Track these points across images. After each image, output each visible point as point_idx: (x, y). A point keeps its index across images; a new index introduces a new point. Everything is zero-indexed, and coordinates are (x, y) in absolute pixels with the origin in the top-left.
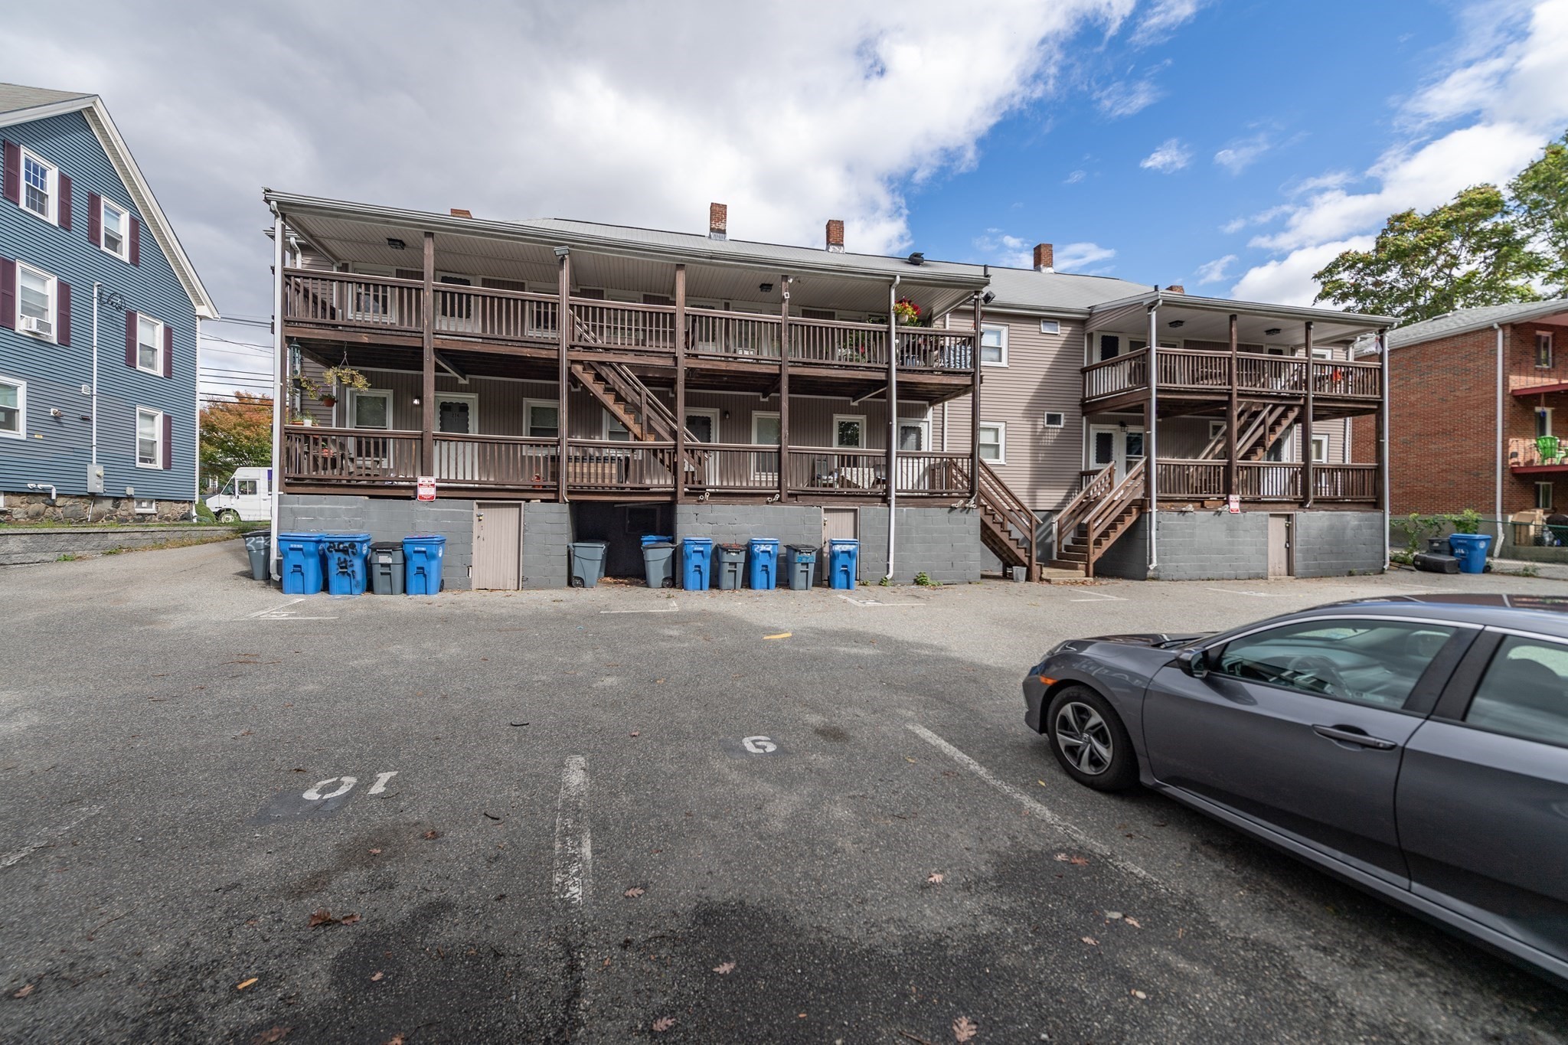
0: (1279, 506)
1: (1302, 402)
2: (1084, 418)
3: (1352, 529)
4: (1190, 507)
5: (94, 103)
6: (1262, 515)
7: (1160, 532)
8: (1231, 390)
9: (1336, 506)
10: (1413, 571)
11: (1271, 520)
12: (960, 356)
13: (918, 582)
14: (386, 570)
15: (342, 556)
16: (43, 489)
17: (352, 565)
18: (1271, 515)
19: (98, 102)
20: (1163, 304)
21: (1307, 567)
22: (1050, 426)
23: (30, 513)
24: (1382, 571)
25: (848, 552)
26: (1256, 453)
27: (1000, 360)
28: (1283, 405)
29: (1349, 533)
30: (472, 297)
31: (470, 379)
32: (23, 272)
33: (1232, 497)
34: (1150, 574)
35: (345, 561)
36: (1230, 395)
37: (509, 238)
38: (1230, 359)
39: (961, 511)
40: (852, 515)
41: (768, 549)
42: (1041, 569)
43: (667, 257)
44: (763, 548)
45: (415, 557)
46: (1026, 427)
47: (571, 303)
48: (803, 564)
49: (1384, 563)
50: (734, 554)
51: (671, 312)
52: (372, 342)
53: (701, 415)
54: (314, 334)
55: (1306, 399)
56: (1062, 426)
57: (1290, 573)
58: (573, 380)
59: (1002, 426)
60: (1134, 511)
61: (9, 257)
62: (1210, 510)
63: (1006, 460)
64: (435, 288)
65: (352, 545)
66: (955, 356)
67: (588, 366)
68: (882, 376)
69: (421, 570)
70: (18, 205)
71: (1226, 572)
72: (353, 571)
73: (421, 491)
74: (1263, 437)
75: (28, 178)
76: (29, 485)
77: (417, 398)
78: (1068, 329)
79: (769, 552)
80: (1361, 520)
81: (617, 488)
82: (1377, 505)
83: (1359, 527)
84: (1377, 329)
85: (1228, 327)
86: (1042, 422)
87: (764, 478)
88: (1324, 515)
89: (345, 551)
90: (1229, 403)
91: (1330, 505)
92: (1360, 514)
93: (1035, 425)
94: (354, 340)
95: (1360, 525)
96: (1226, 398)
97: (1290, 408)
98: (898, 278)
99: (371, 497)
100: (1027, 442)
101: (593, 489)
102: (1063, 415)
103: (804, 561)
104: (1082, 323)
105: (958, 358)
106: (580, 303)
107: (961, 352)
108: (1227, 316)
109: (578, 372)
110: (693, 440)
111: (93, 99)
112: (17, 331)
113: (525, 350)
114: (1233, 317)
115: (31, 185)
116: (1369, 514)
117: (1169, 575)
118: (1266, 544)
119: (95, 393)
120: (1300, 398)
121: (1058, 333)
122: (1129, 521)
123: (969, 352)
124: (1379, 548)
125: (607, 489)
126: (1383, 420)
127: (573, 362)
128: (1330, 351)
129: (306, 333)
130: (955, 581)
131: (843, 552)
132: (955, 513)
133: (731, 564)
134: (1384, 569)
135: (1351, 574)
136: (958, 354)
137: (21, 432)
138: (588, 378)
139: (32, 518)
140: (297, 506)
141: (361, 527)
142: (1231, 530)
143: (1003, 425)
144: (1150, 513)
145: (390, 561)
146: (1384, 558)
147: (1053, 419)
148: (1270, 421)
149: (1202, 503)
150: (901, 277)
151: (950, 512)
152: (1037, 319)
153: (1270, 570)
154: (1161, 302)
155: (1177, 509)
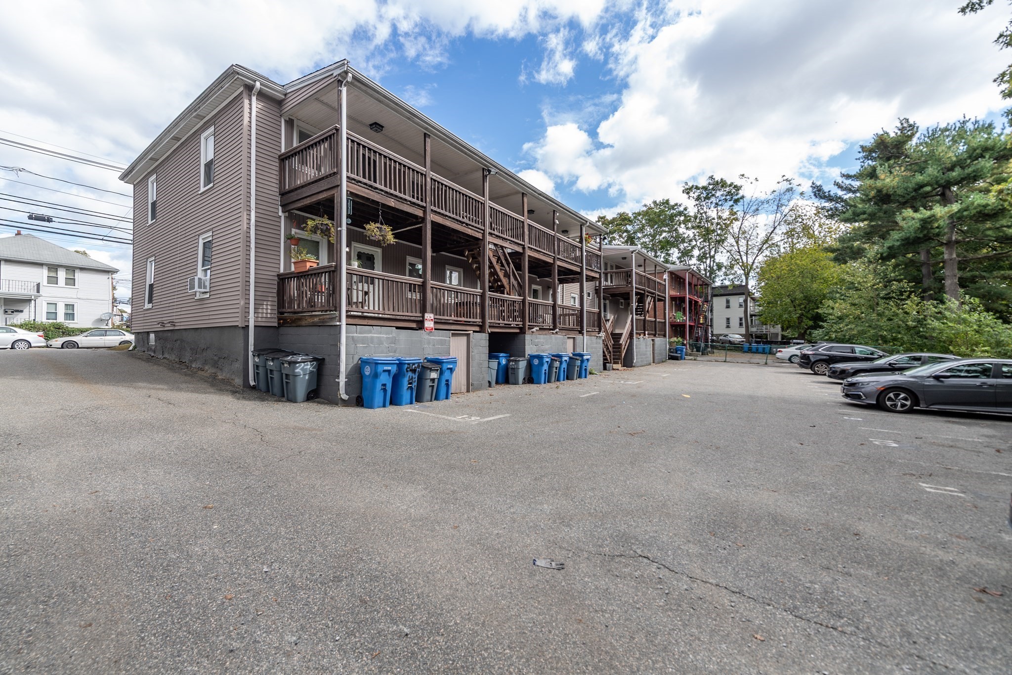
11: (651, 341)
17: (415, 382)
33: (646, 332)
34: (633, 364)
39: (599, 338)
40: (572, 340)
41: (567, 359)
45: (446, 373)
47: (489, 205)
52: (396, 206)
54: (362, 192)
64: (431, 177)
68: (578, 270)
69: (447, 382)
72: (415, 386)
73: (426, 324)
82: (665, 336)
83: (663, 344)
94: (385, 202)
99: (397, 328)
106: (492, 206)
113: (469, 230)
127: (489, 243)
129: (358, 190)
130: (599, 371)
138: (490, 253)
140: (355, 335)
141: (395, 351)
144: (634, 339)
145: (436, 376)
150: (589, 222)
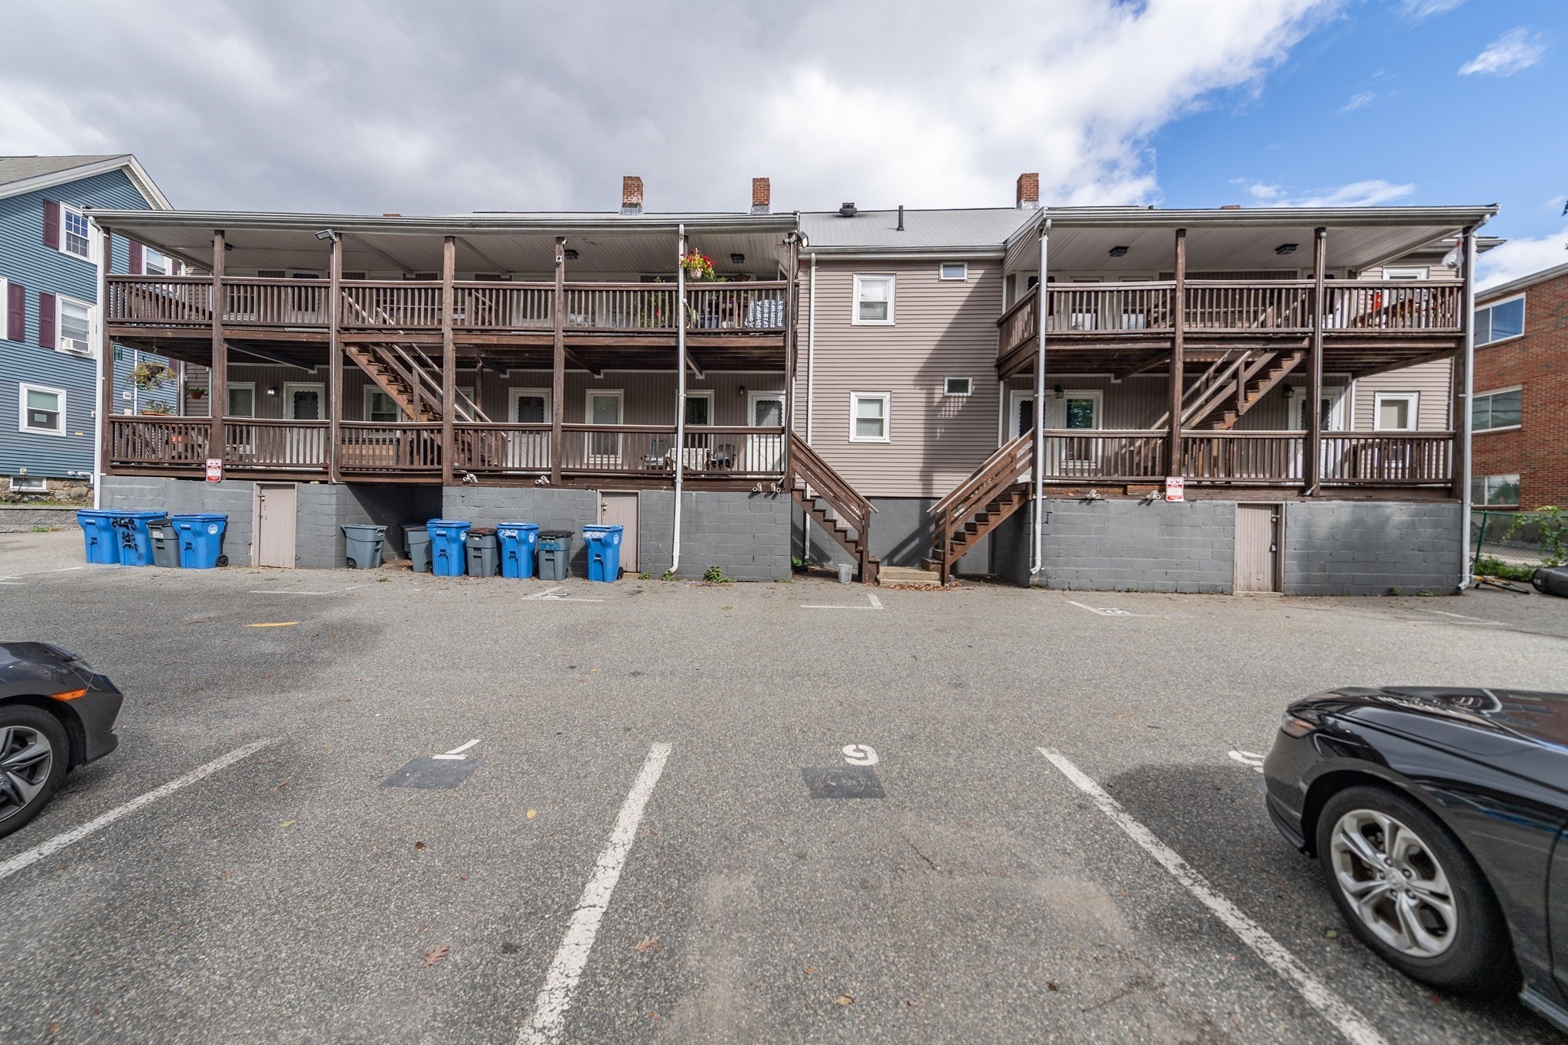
0: (1263, 493)
1: (1306, 343)
2: (1002, 383)
3: (1396, 527)
4: (1093, 493)
5: (129, 161)
6: (1224, 506)
7: (1050, 526)
8: (1174, 333)
9: (1370, 493)
10: (1527, 593)
11: (1239, 512)
12: (769, 313)
13: (708, 577)
14: (160, 545)
15: (124, 529)
16: (83, 476)
17: (134, 540)
18: (1240, 505)
19: (133, 160)
20: (1052, 225)
21: (1307, 580)
22: (953, 394)
23: (72, 495)
24: (1457, 592)
25: (599, 540)
26: (1222, 420)
27: (885, 317)
28: (1272, 350)
29: (1393, 533)
30: (316, 289)
31: (318, 369)
32: (64, 303)
33: (1169, 480)
34: (1034, 580)
35: (128, 535)
36: (1173, 340)
37: (284, 227)
38: (1173, 291)
39: (766, 496)
41: (514, 534)
42: (878, 569)
43: (432, 230)
44: (508, 533)
45: (184, 534)
46: (919, 396)
47: (342, 285)
48: (547, 551)
49: (1461, 579)
50: (477, 539)
51: (440, 286)
52: (175, 336)
53: (534, 396)
54: (130, 332)
55: (1312, 340)
56: (969, 394)
57: (1276, 588)
58: (348, 361)
59: (886, 397)
60: (1015, 498)
61: (49, 291)
62: (1133, 497)
63: (891, 437)
64: (224, 282)
65: (131, 521)
66: (762, 312)
67: (363, 348)
69: (189, 546)
70: (58, 249)
71: (1159, 582)
72: (135, 545)
73: (210, 473)
74: (1234, 397)
75: (69, 227)
76: (69, 473)
77: (274, 389)
78: (979, 273)
79: (515, 537)
80: (1417, 514)
81: (394, 470)
82: (1448, 494)
83: (1412, 525)
84: (1461, 227)
85: (1174, 246)
86: (941, 391)
87: (598, 461)
88: (1340, 507)
89: (126, 526)
90: (1170, 352)
91: (1357, 492)
92: (1413, 506)
93: (930, 395)
94: (161, 335)
95: (1413, 523)
96: (1168, 345)
97: (1288, 354)
98: (682, 227)
100: (920, 414)
101: (364, 471)
102: (970, 379)
103: (548, 548)
104: (1000, 262)
105: (766, 315)
106: (350, 285)
107: (770, 308)
108: (1172, 231)
109: (352, 354)
110: (481, 419)
111: (127, 158)
112: (57, 349)
113: (302, 335)
114: (1181, 232)
115: (72, 233)
116: (1431, 506)
117: (1064, 583)
118: (1232, 546)
119: (136, 398)
120: (1302, 339)
121: (965, 278)
122: (1007, 512)
123: (780, 308)
124: (1451, 557)
125: (378, 471)
126: (1464, 364)
127: (347, 344)
128: (1424, 271)
129: (125, 332)
130: (757, 578)
131: (595, 540)
132: (757, 498)
133: (475, 549)
134: (1459, 588)
135: (1391, 593)
136: (766, 311)
137: (61, 430)
138: (362, 360)
139: (74, 498)
140: (113, 486)
141: (163, 505)
142: (1169, 525)
143: (888, 395)
144: (1035, 500)
145: (161, 536)
146: (1461, 573)
147: (957, 386)
148: (1246, 376)
149: (1125, 487)
150: (685, 225)
151: (750, 497)
152: (934, 264)
153: (1240, 579)
154: (1049, 223)
155: (1079, 496)
